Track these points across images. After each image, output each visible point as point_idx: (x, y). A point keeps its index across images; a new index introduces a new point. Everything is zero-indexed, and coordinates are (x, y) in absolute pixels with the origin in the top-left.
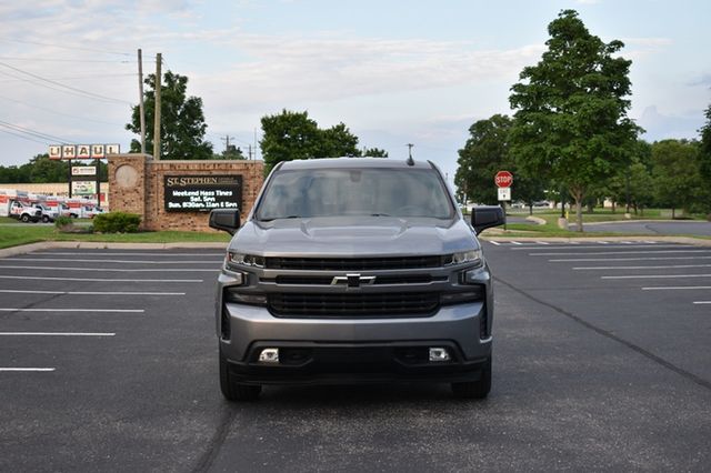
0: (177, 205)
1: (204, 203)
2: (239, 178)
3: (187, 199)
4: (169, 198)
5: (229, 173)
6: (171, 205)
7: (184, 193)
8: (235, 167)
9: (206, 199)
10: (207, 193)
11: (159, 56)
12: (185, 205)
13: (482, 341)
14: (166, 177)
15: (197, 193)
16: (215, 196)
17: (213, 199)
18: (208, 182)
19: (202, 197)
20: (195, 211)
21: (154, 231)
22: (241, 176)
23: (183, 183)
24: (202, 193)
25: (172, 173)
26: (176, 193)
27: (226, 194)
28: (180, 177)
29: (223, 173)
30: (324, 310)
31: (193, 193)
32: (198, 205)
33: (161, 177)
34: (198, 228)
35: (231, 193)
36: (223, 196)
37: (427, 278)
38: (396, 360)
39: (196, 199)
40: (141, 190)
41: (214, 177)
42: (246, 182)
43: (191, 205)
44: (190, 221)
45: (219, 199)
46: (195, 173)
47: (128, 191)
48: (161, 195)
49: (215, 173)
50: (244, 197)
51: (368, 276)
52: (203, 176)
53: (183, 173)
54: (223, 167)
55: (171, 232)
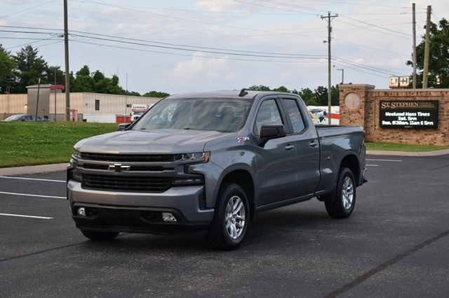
0: (388, 123)
1: (409, 122)
2: (436, 103)
3: (396, 118)
4: (383, 117)
5: (429, 99)
6: (384, 123)
7: (394, 114)
8: (433, 94)
9: (410, 119)
10: (410, 114)
11: (429, 8)
12: (394, 123)
13: (200, 211)
14: (381, 102)
15: (403, 114)
16: (417, 116)
17: (415, 119)
18: (411, 105)
19: (407, 117)
20: (401, 128)
21: (372, 142)
22: (438, 101)
23: (393, 106)
24: (407, 114)
25: (386, 99)
26: (388, 114)
27: (425, 114)
28: (391, 102)
29: (423, 99)
30: (106, 186)
31: (400, 114)
32: (404, 123)
33: (378, 102)
34: (404, 141)
35: (429, 114)
36: (423, 117)
37: (160, 168)
38: (141, 218)
39: (403, 119)
40: (362, 111)
41: (416, 101)
42: (442, 106)
43: (399, 123)
44: (398, 135)
45: (420, 119)
46: (403, 99)
47: (353, 112)
48: (377, 115)
49: (418, 99)
50: (439, 117)
51: (125, 165)
52: (408, 101)
53: (394, 99)
54: (424, 94)
55: (385, 143)
